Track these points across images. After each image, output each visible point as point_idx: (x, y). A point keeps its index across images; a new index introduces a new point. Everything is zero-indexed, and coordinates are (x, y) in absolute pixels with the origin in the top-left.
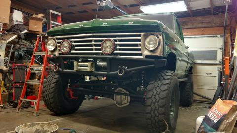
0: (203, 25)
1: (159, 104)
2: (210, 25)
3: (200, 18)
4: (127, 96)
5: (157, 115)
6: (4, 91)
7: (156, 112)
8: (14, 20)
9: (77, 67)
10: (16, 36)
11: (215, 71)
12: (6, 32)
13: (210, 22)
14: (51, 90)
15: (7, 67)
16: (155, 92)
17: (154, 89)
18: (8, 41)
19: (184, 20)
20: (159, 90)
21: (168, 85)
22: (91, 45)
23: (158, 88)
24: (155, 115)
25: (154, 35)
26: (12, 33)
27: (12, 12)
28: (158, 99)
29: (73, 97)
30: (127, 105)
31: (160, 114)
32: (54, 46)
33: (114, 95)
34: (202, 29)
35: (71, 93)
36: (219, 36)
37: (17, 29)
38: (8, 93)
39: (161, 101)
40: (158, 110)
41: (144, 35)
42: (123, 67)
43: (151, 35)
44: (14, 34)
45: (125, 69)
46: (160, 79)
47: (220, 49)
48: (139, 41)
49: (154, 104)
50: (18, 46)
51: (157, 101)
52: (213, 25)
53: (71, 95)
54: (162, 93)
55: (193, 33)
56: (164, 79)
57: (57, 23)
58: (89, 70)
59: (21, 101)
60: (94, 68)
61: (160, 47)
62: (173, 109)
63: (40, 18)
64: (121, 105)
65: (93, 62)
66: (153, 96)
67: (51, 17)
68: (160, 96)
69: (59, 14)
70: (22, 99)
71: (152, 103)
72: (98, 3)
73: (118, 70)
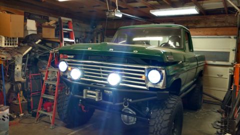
0: (216, 25)
1: (161, 133)
2: (224, 25)
3: (214, 17)
4: (133, 118)
6: (23, 100)
8: (28, 29)
9: (87, 94)
10: (31, 48)
11: (226, 73)
12: (21, 44)
13: (224, 22)
14: (65, 107)
15: (24, 79)
16: (157, 121)
17: (157, 118)
18: (24, 54)
19: (197, 19)
20: (162, 120)
21: (170, 114)
22: (99, 72)
23: (160, 117)
26: (26, 44)
27: (25, 21)
28: (160, 128)
34: (215, 29)
35: (83, 107)
36: (232, 37)
37: (32, 40)
38: (26, 102)
42: (128, 100)
43: (154, 69)
44: (29, 46)
45: (129, 102)
46: (163, 108)
47: (233, 50)
48: (143, 73)
50: (33, 53)
52: (227, 24)
53: (83, 108)
54: (164, 122)
55: (206, 33)
56: (166, 107)
57: (69, 30)
58: (97, 100)
59: (39, 113)
60: (101, 97)
61: (163, 81)
62: (176, 130)
63: (52, 25)
64: (128, 123)
65: (100, 91)
66: (156, 125)
67: (62, 24)
68: (162, 125)
69: (70, 20)
70: (39, 111)
71: (154, 131)
72: (107, 13)
73: (123, 102)
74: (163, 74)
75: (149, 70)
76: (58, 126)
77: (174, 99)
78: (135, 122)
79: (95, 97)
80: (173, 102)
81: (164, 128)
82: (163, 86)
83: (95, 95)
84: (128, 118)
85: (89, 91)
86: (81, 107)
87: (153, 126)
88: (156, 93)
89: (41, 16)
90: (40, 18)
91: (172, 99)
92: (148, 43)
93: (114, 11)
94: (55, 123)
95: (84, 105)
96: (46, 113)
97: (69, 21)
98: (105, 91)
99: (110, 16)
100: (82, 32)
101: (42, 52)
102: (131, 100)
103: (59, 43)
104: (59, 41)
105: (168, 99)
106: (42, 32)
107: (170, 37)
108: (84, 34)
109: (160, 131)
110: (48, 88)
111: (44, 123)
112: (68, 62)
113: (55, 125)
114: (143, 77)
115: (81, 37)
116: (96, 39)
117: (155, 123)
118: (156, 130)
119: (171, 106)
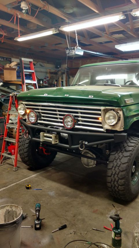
1: (119, 176)
4: (93, 161)
5: (117, 185)
7: (116, 183)
9: (43, 137)
14: (26, 150)
16: (115, 164)
17: (115, 161)
20: (119, 163)
21: (129, 157)
22: (56, 114)
23: (119, 160)
24: (115, 185)
25: (114, 110)
28: (118, 171)
29: (46, 153)
30: (94, 166)
31: (119, 185)
32: (24, 110)
33: (82, 158)
35: (44, 150)
39: (120, 173)
40: (118, 182)
41: (104, 110)
42: (84, 142)
43: (111, 110)
45: (85, 144)
46: (121, 151)
48: (100, 115)
49: (114, 175)
51: (117, 173)
53: (44, 151)
54: (122, 166)
56: (125, 150)
57: (30, 71)
58: (53, 143)
59: (3, 156)
60: (58, 140)
61: (120, 122)
62: (137, 174)
63: (13, 67)
64: (88, 166)
65: (57, 134)
66: (113, 168)
67: (23, 65)
68: (120, 168)
69: (31, 60)
70: (3, 154)
71: (112, 174)
72: (67, 52)
73: (79, 144)
74: (120, 115)
75: (106, 111)
76: (21, 168)
77: (135, 142)
78: (95, 165)
79: (51, 139)
80: (133, 145)
81: (122, 171)
82: (121, 128)
83: (51, 138)
84: (88, 161)
85: (45, 134)
86: (42, 149)
87: (112, 169)
88: (113, 135)
89: (4, 58)
90: (3, 60)
91: (132, 141)
92: (113, 82)
93: (74, 49)
94: (18, 165)
95: (45, 148)
96: (9, 156)
97: (30, 62)
98: (61, 134)
99: (70, 55)
100: (46, 73)
101: (6, 95)
102: (86, 143)
103: (21, 85)
104: (21, 83)
105: (128, 141)
106: (3, 75)
107: (137, 74)
108: (48, 75)
109: (118, 174)
110: (12, 132)
111: (8, 165)
112: (26, 105)
113: (18, 167)
114: (100, 119)
115: (45, 79)
116: (60, 80)
117: (113, 166)
118: (114, 173)
119: (131, 148)
